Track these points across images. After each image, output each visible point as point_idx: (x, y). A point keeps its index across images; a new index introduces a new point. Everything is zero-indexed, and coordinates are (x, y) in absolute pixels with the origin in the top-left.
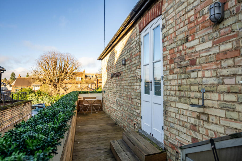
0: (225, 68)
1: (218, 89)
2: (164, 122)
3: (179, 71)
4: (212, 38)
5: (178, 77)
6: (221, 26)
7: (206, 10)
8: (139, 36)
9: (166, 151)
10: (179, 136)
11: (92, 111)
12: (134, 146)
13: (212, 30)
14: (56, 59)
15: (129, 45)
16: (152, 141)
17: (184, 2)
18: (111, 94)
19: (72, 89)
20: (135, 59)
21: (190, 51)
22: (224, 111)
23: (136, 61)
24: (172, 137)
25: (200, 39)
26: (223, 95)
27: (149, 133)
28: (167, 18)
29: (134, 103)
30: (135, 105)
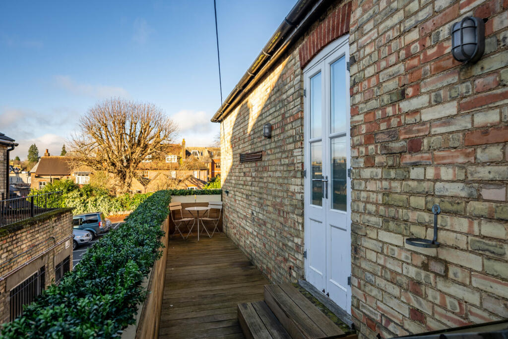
0: (484, 164)
1: (468, 208)
2: (353, 269)
3: (385, 160)
4: (457, 96)
5: (383, 176)
6: (477, 70)
7: (445, 31)
8: (299, 77)
9: (355, 332)
10: (384, 302)
11: (201, 234)
12: (287, 318)
13: (457, 78)
14: (124, 116)
15: (278, 95)
16: (327, 307)
17: (397, 10)
18: (240, 199)
19: (158, 181)
20: (292, 126)
21: (410, 120)
22: (480, 258)
23: (294, 130)
24: (368, 303)
25: (430, 96)
26: (480, 224)
27: (320, 288)
28: (360, 41)
29: (290, 222)
30: (291, 227)
